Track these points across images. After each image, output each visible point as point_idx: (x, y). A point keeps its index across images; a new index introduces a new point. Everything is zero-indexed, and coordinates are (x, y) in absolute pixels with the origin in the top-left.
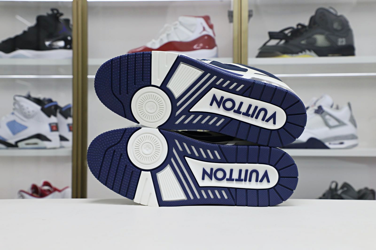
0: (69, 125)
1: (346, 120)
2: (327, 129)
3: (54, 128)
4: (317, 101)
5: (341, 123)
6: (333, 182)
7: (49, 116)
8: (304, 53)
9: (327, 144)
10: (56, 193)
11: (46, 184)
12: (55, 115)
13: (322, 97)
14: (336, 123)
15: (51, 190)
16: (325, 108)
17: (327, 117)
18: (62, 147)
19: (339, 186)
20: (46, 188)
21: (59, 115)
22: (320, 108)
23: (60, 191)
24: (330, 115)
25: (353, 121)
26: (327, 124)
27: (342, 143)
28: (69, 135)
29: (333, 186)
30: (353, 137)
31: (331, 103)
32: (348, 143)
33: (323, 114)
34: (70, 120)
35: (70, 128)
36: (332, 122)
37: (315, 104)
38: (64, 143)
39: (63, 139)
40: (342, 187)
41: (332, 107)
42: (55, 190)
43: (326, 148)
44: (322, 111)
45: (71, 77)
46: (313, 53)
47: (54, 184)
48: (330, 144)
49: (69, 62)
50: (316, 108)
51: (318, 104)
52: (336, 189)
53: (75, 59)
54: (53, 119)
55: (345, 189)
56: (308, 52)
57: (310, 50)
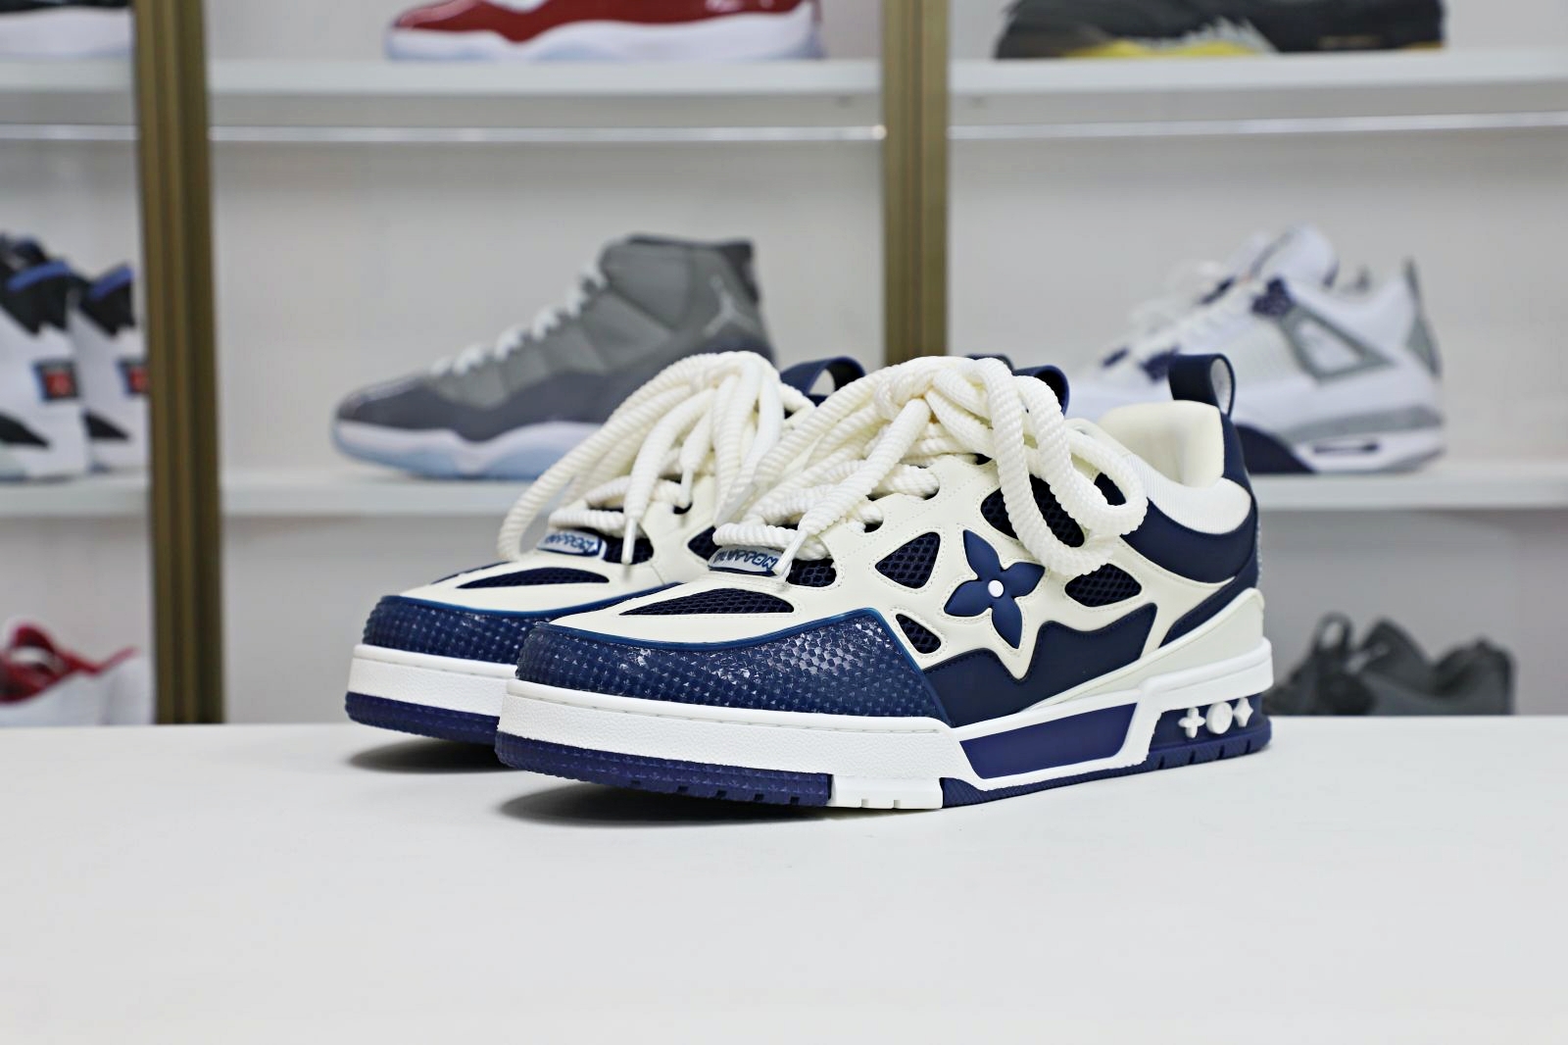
0: (126, 367)
1: (1392, 344)
2: (1302, 383)
3: (58, 383)
4: (1267, 254)
5: (1368, 358)
6: (1328, 620)
7: (32, 326)
8: (1208, 34)
9: (1304, 452)
10: (79, 683)
11: (29, 637)
12: (60, 324)
13: (1286, 238)
14: (1344, 357)
15: (56, 665)
16: (1301, 291)
17: (1308, 330)
18: (99, 469)
19: (1359, 635)
20: (29, 656)
21: (77, 321)
22: (1276, 287)
23: (92, 670)
24: (1322, 322)
25: (1424, 347)
26: (1305, 363)
27: (1371, 448)
28: (133, 415)
29: (1332, 635)
30: (1422, 418)
31: (1323, 264)
32: (1396, 446)
33: (1292, 316)
34: (132, 344)
35: (134, 378)
36: (1329, 353)
37: (1256, 269)
38: (109, 451)
39: (100, 429)
40: (1371, 641)
41: (1329, 281)
42: (73, 666)
43: (1299, 468)
44: (1283, 303)
45: (128, 134)
46: (1250, 37)
47: (65, 640)
48: (1319, 451)
49: (117, 77)
50: (1258, 288)
51: (1268, 273)
52: (1343, 649)
53: (145, 55)
54: (53, 344)
55: (1381, 650)
56: (1226, 30)
57: (1235, 20)
